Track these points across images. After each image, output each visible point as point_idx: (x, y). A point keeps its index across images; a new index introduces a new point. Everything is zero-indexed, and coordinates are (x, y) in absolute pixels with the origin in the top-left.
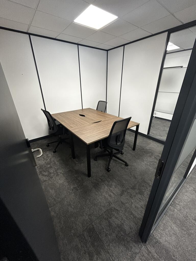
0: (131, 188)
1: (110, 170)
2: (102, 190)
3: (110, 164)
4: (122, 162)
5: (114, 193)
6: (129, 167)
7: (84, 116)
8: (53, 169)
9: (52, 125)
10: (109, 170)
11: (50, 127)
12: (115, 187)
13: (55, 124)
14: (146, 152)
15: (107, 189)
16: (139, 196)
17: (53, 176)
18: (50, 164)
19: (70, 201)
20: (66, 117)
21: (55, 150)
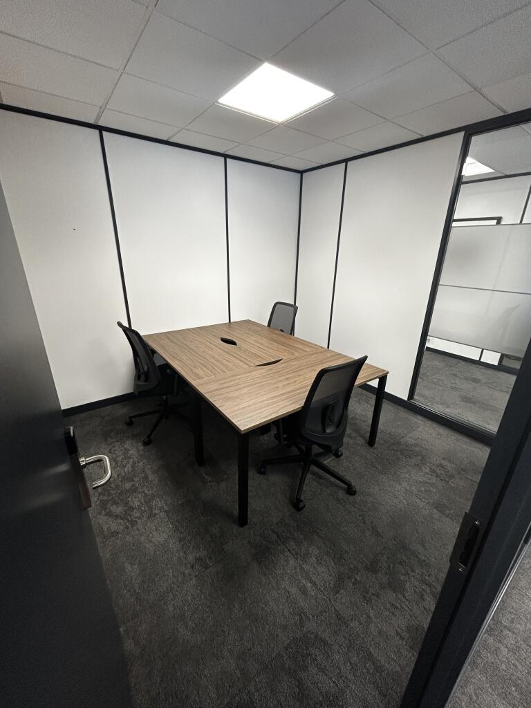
0: (366, 568)
1: (304, 506)
2: (279, 571)
3: (304, 488)
4: (338, 482)
5: (314, 584)
6: (358, 498)
7: (234, 343)
8: (140, 495)
9: (146, 368)
10: (301, 505)
11: (140, 371)
12: (319, 563)
13: (152, 363)
14: (405, 452)
15: (295, 569)
16: (390, 596)
17: (139, 518)
18: (132, 480)
19: (184, 605)
20: (186, 345)
21: (149, 437)
